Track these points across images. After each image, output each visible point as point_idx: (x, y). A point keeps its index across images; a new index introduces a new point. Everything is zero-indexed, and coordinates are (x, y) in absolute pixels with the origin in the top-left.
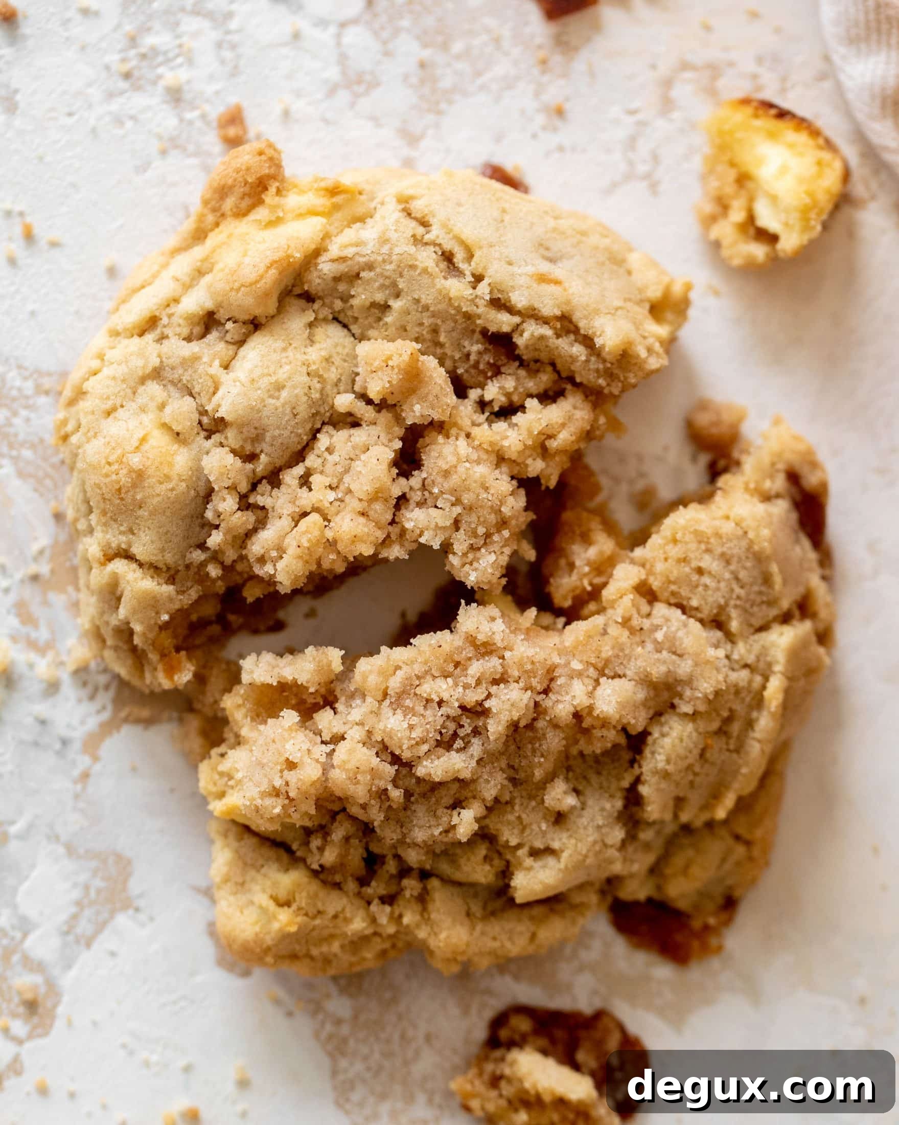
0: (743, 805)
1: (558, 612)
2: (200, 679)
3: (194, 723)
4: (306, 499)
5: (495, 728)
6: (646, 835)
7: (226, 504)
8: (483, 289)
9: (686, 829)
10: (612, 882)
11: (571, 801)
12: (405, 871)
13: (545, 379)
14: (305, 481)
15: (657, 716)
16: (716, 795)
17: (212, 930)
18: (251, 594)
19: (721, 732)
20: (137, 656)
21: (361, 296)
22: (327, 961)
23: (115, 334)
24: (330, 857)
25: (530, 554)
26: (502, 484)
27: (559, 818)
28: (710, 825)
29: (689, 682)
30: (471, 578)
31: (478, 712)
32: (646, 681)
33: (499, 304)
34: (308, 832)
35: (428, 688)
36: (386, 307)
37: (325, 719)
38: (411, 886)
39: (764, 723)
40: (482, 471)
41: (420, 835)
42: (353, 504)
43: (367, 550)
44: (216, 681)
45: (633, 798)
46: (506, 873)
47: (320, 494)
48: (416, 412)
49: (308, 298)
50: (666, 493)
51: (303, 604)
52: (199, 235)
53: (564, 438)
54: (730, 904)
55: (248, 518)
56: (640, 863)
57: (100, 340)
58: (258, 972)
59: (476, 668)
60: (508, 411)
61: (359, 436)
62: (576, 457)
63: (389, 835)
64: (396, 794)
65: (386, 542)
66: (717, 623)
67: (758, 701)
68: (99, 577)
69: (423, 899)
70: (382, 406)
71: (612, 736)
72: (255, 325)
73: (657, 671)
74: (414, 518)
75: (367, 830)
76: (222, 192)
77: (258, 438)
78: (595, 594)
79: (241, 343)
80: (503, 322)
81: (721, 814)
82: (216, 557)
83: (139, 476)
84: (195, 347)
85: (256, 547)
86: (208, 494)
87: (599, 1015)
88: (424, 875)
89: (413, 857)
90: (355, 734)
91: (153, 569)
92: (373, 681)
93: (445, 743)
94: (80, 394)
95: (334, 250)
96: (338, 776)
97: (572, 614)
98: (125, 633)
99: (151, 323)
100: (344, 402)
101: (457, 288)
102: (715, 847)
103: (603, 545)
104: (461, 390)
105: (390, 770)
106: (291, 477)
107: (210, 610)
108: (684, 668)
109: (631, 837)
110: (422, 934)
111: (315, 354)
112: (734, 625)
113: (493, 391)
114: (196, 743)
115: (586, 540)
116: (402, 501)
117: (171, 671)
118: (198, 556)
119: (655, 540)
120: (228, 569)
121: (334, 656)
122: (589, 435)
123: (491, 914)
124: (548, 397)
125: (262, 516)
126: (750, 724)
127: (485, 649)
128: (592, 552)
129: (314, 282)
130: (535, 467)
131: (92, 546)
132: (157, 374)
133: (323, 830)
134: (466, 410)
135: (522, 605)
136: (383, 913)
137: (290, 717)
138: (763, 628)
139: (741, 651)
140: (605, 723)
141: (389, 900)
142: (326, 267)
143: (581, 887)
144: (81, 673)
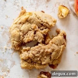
0: (59, 58)
1: (46, 44)
2: (20, 49)
3: (19, 52)
4: (27, 36)
5: (41, 52)
6: (51, 60)
7: (22, 37)
8: (41, 20)
9: (54, 60)
10: (49, 63)
11: (46, 58)
12: (34, 62)
13: (45, 27)
14: (27, 35)
15: (53, 52)
16: (57, 57)
17: (21, 66)
18: (23, 43)
19: (57, 53)
20: (15, 47)
21: (32, 21)
22: (29, 68)
23: (13, 24)
24: (29, 61)
25: (44, 40)
26: (42, 35)
27: (45, 59)
28: (56, 59)
29: (55, 49)
30: (39, 42)
31: (40, 51)
32: (52, 49)
33: (42, 21)
34: (27, 60)
35: (36, 50)
36: (33, 22)
37: (29, 52)
38: (35, 63)
39: (60, 52)
40: (40, 34)
41: (35, 60)
42: (31, 36)
43: (32, 40)
44: (21, 49)
45: (51, 57)
46: (41, 62)
47: (28, 36)
48: (35, 30)
49: (28, 21)
50: (54, 36)
51: (27, 44)
52: (20, 16)
53: (46, 32)
54: (57, 65)
55: (23, 38)
56: (51, 62)
57: (12, 25)
58: (24, 69)
59: (39, 48)
60: (42, 30)
61: (31, 31)
62: (47, 33)
63: (33, 60)
64: (34, 57)
65: (33, 39)
66: (57, 45)
67: (60, 51)
68: (12, 42)
69: (35, 64)
70: (33, 29)
71: (49, 53)
72: (24, 23)
73: (53, 48)
74: (35, 37)
75: (31, 59)
76: (21, 13)
77: (24, 32)
78: (48, 43)
79: (23, 25)
80: (42, 23)
81: (57, 58)
82: (21, 40)
83: (15, 35)
84: (19, 25)
85: (24, 40)
86: (20, 36)
87: (48, 72)
88: (36, 63)
89: (35, 61)
90: (31, 53)
91: (16, 41)
92: (32, 49)
93: (37, 53)
94: (11, 29)
95: (30, 18)
96: (29, 56)
97: (47, 44)
98: (14, 46)
99: (16, 23)
100: (30, 29)
101: (39, 20)
102: (57, 61)
103: (49, 39)
104: (39, 28)
105: (33, 55)
106: (26, 34)
107: (20, 44)
108: (55, 48)
109: (50, 60)
110: (35, 67)
111: (28, 25)
112: (59, 45)
113: (41, 28)
114: (19, 53)
115: (48, 39)
116: (34, 36)
117: (18, 48)
118: (19, 40)
119: (53, 39)
120: (22, 41)
121: (29, 47)
122: (48, 31)
123: (40, 65)
124: (45, 28)
125: (24, 37)
126: (59, 52)
127: (40, 47)
128: (48, 40)
129: (28, 20)
130: (44, 34)
131: (12, 40)
132: (16, 27)
133: (28, 59)
134: (39, 29)
135: (43, 44)
136: (33, 65)
137: (26, 52)
138: (61, 45)
139: (59, 47)
140: (49, 52)
141: (33, 64)
142: (29, 19)
143: (47, 64)
144: (11, 49)
